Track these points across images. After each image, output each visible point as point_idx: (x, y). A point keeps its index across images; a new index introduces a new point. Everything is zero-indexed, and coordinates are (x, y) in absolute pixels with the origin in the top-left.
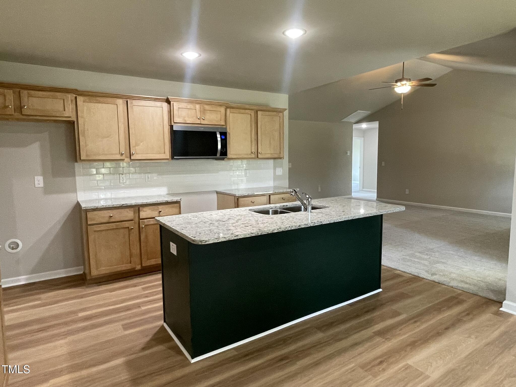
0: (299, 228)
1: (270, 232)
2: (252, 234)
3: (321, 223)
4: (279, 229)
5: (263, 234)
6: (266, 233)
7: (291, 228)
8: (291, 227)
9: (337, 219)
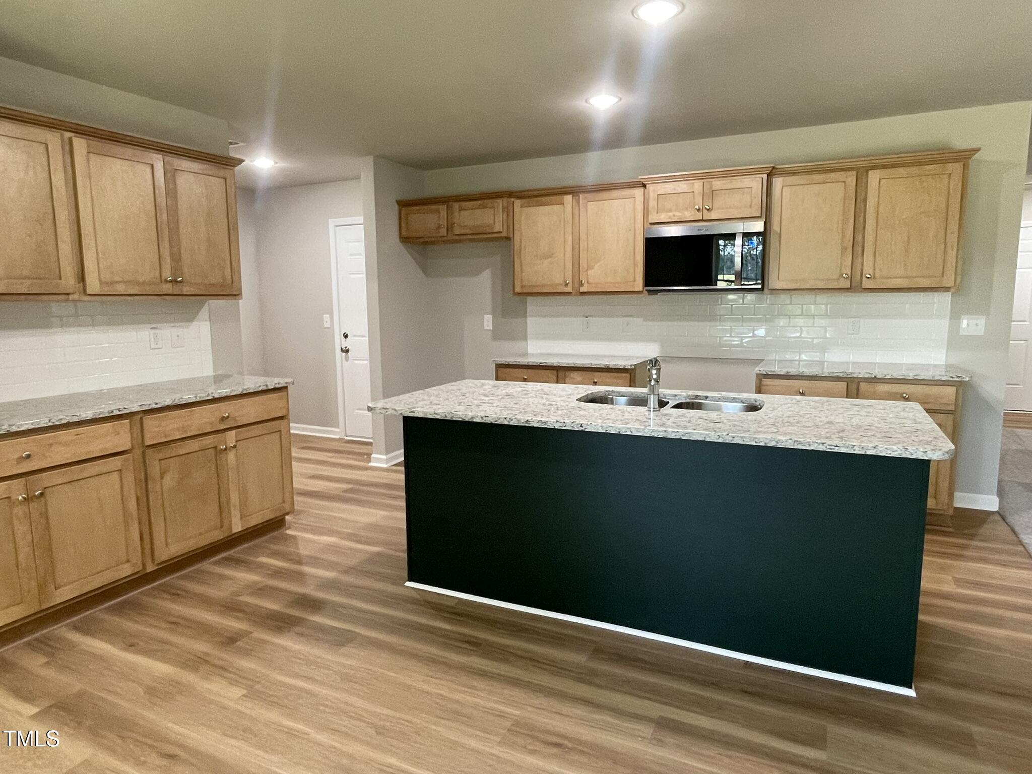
0: (526, 425)
1: (467, 420)
2: (436, 414)
3: (581, 426)
4: (485, 418)
5: (454, 419)
6: (459, 418)
7: (509, 422)
8: (508, 419)
9: (628, 428)
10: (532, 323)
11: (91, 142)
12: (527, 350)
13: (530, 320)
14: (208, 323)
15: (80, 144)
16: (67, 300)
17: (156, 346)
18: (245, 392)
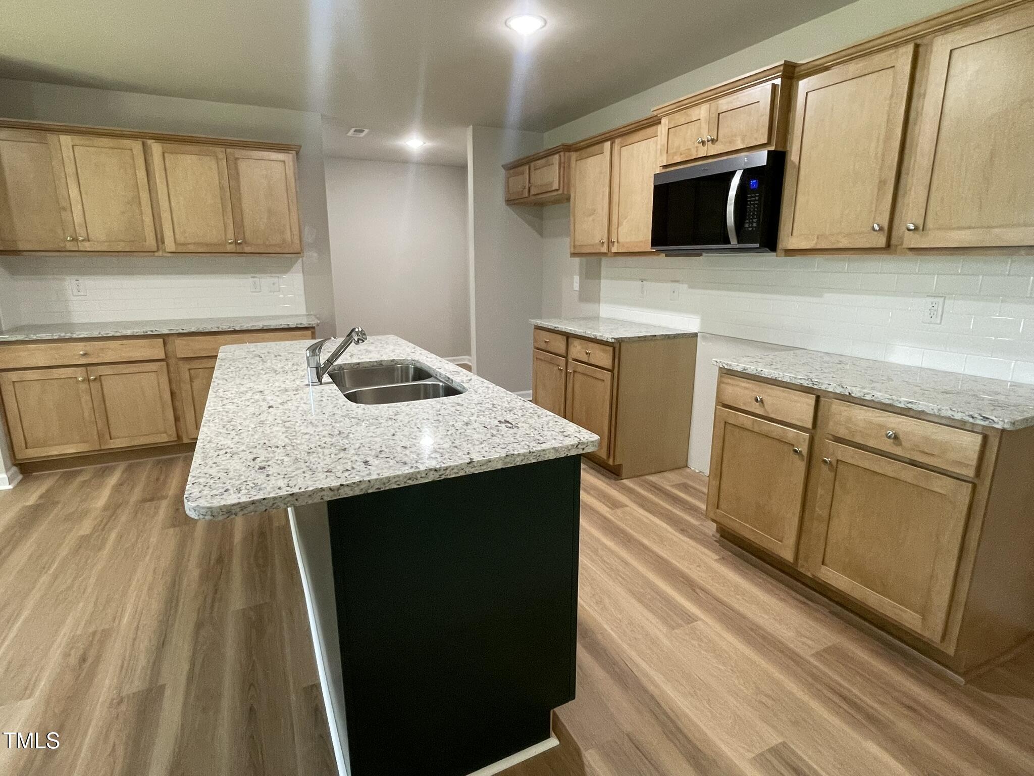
10: (606, 285)
11: (165, 145)
12: (599, 314)
13: (603, 282)
14: (301, 275)
15: (156, 148)
16: (154, 256)
17: (254, 290)
18: (265, 328)
